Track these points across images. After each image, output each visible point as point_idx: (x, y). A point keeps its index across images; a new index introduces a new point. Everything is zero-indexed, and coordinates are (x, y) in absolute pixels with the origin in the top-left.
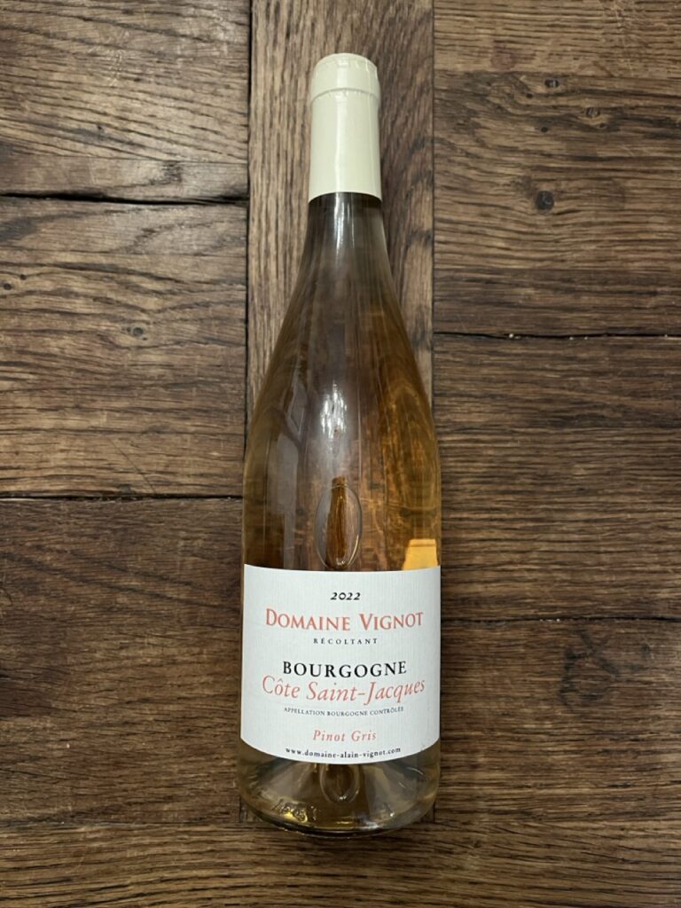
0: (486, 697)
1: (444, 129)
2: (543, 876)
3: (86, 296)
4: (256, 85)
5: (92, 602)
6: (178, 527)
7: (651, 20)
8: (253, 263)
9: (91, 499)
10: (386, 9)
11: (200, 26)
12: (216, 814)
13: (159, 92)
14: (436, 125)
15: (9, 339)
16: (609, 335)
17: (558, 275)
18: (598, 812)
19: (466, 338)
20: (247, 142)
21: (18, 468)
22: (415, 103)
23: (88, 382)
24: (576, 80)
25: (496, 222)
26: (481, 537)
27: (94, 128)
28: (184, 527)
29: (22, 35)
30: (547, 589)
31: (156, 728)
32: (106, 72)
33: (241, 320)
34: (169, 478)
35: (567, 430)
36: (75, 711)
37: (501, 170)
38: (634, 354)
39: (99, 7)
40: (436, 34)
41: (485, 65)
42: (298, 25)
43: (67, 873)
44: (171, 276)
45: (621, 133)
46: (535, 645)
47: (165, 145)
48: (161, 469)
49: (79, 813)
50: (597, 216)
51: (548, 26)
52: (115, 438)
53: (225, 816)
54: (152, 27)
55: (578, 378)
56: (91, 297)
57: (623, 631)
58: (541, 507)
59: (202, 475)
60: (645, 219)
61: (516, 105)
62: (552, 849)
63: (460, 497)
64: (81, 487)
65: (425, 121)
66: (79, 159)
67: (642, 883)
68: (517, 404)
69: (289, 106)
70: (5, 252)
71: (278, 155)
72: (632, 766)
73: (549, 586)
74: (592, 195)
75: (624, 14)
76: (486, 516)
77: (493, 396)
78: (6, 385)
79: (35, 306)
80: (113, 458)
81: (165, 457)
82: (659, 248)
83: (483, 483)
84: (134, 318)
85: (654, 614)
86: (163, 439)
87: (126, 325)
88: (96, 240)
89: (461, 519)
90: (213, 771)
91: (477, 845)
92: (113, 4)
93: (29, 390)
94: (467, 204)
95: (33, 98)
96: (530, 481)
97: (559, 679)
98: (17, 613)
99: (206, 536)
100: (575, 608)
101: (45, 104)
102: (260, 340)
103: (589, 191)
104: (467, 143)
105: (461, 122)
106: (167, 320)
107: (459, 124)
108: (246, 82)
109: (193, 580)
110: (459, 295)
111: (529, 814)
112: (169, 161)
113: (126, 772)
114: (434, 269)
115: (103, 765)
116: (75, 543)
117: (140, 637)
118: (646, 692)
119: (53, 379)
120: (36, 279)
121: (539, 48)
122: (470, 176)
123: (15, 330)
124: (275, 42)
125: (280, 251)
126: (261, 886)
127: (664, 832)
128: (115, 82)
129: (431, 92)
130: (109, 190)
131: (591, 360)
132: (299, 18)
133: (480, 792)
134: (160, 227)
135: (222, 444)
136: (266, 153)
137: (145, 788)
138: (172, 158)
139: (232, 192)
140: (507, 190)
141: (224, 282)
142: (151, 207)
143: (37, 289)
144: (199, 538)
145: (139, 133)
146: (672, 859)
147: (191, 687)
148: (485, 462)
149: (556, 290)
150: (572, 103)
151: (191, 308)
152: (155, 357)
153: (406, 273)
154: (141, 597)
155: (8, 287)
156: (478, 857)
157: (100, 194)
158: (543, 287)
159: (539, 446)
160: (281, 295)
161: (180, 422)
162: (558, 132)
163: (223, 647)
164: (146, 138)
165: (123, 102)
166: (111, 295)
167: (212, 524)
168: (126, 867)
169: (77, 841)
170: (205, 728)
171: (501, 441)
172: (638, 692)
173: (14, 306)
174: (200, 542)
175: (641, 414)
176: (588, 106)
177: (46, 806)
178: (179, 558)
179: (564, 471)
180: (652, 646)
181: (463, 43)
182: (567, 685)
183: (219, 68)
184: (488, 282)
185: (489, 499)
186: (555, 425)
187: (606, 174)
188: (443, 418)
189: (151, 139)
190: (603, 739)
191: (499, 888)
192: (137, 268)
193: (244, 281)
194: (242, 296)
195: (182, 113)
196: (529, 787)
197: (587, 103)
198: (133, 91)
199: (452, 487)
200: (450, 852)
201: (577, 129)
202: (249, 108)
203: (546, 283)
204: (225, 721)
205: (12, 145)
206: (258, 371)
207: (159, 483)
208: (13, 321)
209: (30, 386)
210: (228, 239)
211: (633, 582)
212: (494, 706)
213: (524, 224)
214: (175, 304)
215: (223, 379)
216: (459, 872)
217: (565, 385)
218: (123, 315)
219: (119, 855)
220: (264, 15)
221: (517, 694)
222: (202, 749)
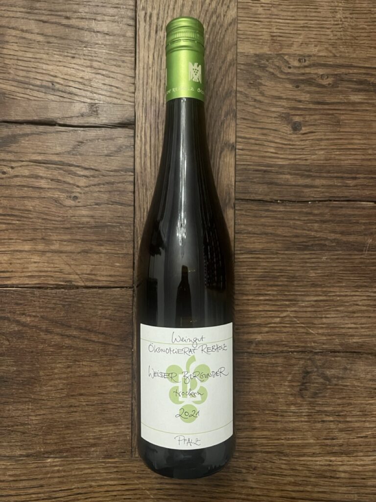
0: (260, 393)
1: (242, 86)
2: (289, 485)
3: (47, 178)
4: (139, 60)
5: (53, 343)
6: (97, 304)
7: (358, 23)
8: (138, 160)
9: (52, 288)
10: (211, 17)
11: (108, 26)
12: (119, 453)
13: (85, 64)
14: (238, 83)
15: (5, 201)
16: (331, 201)
17: (303, 168)
18: (318, 452)
19: (252, 202)
20: (134, 93)
21: (12, 272)
22: (227, 71)
23: (48, 225)
24: (316, 58)
25: (270, 138)
26: (260, 309)
27: (50, 85)
28: (101, 304)
29: (10, 31)
30: (294, 337)
31: (86, 409)
32: (55, 52)
33: (131, 192)
34: (93, 277)
35: (305, 252)
36: (43, 400)
37: (274, 109)
38: (344, 211)
39: (51, 15)
40: (239, 32)
41: (266, 50)
42: (162, 26)
43: (42, 482)
44: (93, 167)
45: (340, 89)
46: (287, 366)
47: (89, 94)
48: (88, 272)
49: (47, 452)
50: (325, 135)
51: (301, 27)
52: (64, 256)
53: (123, 454)
54: (80, 27)
55: (312, 224)
56: (49, 179)
57: (333, 359)
58: (292, 293)
59: (110, 276)
60: (351, 137)
61: (282, 72)
62: (294, 471)
63: (248, 288)
64: (46, 282)
65: (232, 81)
66: (42, 102)
67: (339, 488)
68: (279, 238)
69: (157, 72)
70: (2, 154)
71: (151, 100)
72: (336, 429)
73: (295, 335)
74: (324, 124)
75: (343, 20)
76: (262, 298)
77: (266, 234)
78: (4, 227)
79: (19, 183)
80: (63, 266)
81: (90, 266)
82: (358, 153)
83: (261, 280)
84: (73, 191)
85: (350, 350)
86: (89, 257)
87: (69, 195)
88: (51, 147)
89: (248, 300)
90: (117, 431)
91: (255, 469)
92: (59, 13)
93: (17, 230)
94: (255, 128)
95: (15, 67)
96: (286, 280)
97: (299, 384)
98: (13, 349)
99: (113, 309)
100: (308, 347)
101: (22, 70)
102: (141, 203)
103: (321, 121)
104: (255, 94)
105: (252, 82)
106: (91, 192)
107: (250, 83)
108: (133, 59)
109: (106, 331)
110: (249, 179)
111: (282, 453)
112: (91, 103)
113: (72, 431)
114: (236, 164)
115: (59, 428)
116: (43, 312)
117: (78, 361)
118: (344, 391)
119: (30, 223)
120: (20, 168)
121: (296, 40)
122: (256, 112)
123: (9, 197)
124: (149, 36)
125: (152, 154)
126: (142, 489)
127: (352, 463)
128: (61, 59)
129: (235, 65)
130: (59, 119)
131: (321, 214)
132: (163, 22)
133: (257, 443)
134: (87, 140)
135: (121, 258)
136: (145, 99)
137: (81, 439)
138: (93, 101)
139: (126, 121)
140: (277, 121)
141: (122, 171)
142: (82, 129)
143: (20, 174)
144: (109, 309)
145: (75, 88)
146: (357, 477)
147: (105, 387)
148: (261, 269)
149: (302, 176)
150: (312, 72)
151: (104, 185)
152: (84, 212)
153: (221, 166)
154: (78, 340)
155: (4, 173)
156: (255, 475)
157: (54, 121)
158: (295, 174)
159: (291, 261)
160: (153, 177)
161: (99, 247)
162: (305, 88)
163: (123, 367)
164: (78, 90)
165: (66, 69)
166: (60, 178)
167: (115, 302)
168: (72, 480)
169: (46, 467)
170: (113, 409)
171: (271, 258)
172: (340, 391)
173: (7, 184)
174: (110, 312)
175: (346, 244)
176: (322, 73)
177: (30, 449)
178: (99, 320)
179: (304, 274)
180: (349, 367)
181: (254, 37)
182: (303, 387)
183: (119, 51)
184: (265, 171)
185: (264, 289)
186: (299, 249)
187: (331, 112)
188: (240, 245)
189: (82, 91)
190: (321, 415)
191: (265, 491)
192: (74, 163)
193: (133, 170)
194: (131, 179)
195: (98, 76)
196: (282, 439)
197: (321, 71)
198: (71, 63)
199: (244, 282)
200: (240, 473)
201: (315, 86)
202: (135, 74)
203: (297, 172)
204: (123, 405)
205: (5, 94)
206: (140, 220)
207: (87, 280)
208: (7, 192)
209: (16, 228)
210: (124, 147)
211: (340, 333)
212: (265, 397)
213: (286, 139)
214: (95, 183)
215: (121, 223)
216: (246, 483)
217: (306, 228)
218: (66, 189)
219: (68, 473)
220: (144, 20)
221: (277, 392)
222: (111, 419)
